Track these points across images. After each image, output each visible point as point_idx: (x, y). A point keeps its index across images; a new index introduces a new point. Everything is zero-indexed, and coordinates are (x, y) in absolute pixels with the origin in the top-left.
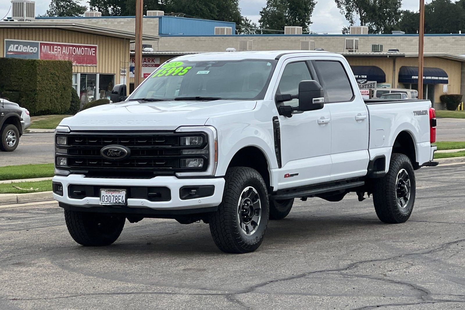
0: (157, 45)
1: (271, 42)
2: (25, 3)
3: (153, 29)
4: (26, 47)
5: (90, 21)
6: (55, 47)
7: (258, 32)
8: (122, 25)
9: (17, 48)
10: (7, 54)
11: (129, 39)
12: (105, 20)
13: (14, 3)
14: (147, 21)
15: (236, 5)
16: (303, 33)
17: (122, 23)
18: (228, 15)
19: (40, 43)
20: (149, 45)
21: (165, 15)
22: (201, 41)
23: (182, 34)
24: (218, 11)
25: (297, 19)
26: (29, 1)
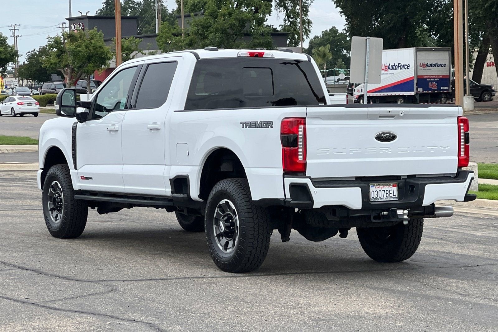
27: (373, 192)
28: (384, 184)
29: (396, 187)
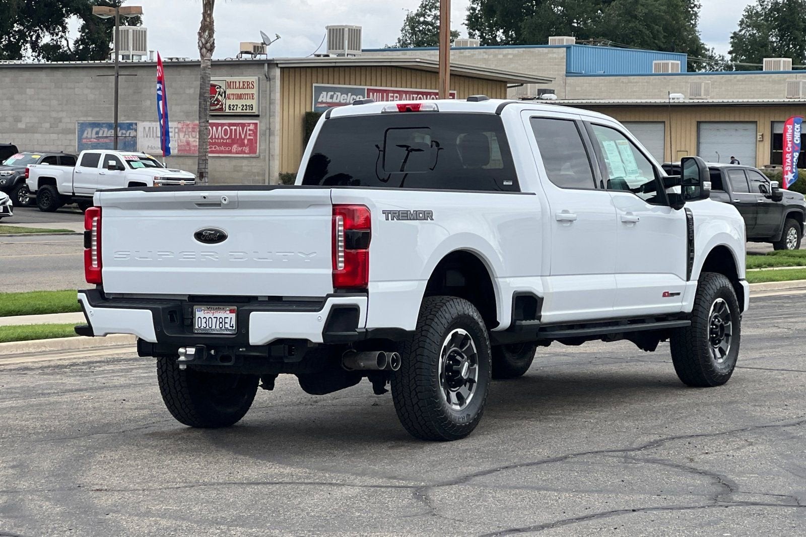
0: (564, 90)
1: (740, 83)
2: (346, 29)
3: (558, 65)
4: (345, 96)
5: (461, 53)
6: (390, 95)
7: (729, 68)
8: (510, 59)
9: (332, 97)
10: (317, 106)
11: (506, 82)
12: (484, 52)
13: (330, 30)
14: (548, 53)
15: (695, 25)
16: (793, 69)
17: (510, 56)
18: (680, 42)
19: (368, 89)
20: (550, 90)
21: (576, 43)
22: (631, 82)
23: (602, 72)
24: (665, 37)
25: (791, 46)
26: (353, 26)
27: (200, 319)
28: (215, 307)
29: (234, 314)
